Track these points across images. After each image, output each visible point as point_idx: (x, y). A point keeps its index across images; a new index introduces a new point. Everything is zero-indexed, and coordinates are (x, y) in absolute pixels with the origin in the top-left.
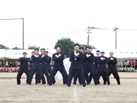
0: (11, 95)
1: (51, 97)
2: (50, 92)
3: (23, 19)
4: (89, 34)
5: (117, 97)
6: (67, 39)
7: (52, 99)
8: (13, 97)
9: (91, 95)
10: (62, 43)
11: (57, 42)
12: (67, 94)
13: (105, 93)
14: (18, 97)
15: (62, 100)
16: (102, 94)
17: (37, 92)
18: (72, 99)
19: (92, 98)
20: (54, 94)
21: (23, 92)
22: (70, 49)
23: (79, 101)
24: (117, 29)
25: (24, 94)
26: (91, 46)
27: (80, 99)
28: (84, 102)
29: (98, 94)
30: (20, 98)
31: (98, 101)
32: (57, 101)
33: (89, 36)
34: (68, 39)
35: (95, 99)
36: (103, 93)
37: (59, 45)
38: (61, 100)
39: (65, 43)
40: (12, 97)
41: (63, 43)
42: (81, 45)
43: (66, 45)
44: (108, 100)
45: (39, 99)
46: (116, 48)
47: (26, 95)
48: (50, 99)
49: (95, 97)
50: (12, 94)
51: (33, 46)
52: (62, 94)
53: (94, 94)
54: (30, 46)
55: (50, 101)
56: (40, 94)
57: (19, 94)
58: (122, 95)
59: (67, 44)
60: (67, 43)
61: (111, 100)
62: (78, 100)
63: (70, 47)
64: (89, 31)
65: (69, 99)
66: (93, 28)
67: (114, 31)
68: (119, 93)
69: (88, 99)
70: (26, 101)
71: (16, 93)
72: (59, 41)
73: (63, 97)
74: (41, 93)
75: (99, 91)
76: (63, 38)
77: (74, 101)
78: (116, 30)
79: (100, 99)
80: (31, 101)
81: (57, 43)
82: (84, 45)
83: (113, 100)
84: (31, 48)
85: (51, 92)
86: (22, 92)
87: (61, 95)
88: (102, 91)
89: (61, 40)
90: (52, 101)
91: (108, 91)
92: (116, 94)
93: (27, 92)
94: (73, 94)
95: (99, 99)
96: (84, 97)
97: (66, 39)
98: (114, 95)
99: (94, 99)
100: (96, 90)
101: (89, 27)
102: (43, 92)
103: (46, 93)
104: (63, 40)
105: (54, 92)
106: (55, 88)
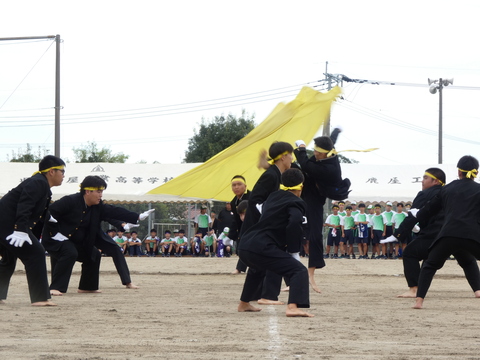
0: (7, 326)
1: (170, 335)
2: (168, 320)
3: (58, 39)
5: (450, 338)
6: (238, 123)
7: (178, 342)
8: (12, 334)
9: (338, 330)
10: (219, 139)
11: (198, 133)
12: (238, 327)
13: (400, 326)
14: (33, 334)
15: (218, 343)
16: (384, 327)
17: (113, 319)
18: (261, 343)
19: (345, 341)
20: (185, 324)
21: (54, 317)
23: (291, 348)
24: (443, 83)
25: (58, 325)
27: (294, 342)
28: (311, 351)
29: (371, 327)
30: (44, 337)
31: (371, 349)
32: (196, 348)
34: (242, 121)
35: (358, 341)
36: (387, 324)
37: (206, 148)
38: (213, 343)
40: (9, 335)
41: (223, 139)
44: (411, 347)
45: (122, 342)
46: (440, 162)
47: (69, 327)
48: (167, 342)
49: (355, 337)
50: (9, 324)
51: (100, 150)
52: (218, 325)
53: (350, 326)
54: (83, 148)
55: (167, 349)
56: (127, 326)
57: (39, 326)
58: (469, 332)
61: (422, 347)
62: (286, 347)
65: (250, 342)
66: (348, 80)
67: (434, 92)
68: (457, 323)
69: (328, 342)
70: (68, 347)
71: (24, 321)
72: (204, 130)
73: (223, 336)
74: (132, 323)
75: (371, 318)
76: (223, 119)
77: (270, 348)
78: (440, 88)
79: (379, 342)
80: (87, 346)
81: (197, 139)
83: (430, 348)
84: (90, 158)
85: (174, 320)
86: (50, 319)
87: (215, 330)
88: (385, 318)
89: (212, 126)
90: (177, 349)
91: (412, 318)
92: (442, 329)
93: (71, 317)
94: (262, 327)
95: (373, 342)
96: (312, 336)
97: (234, 122)
98: (435, 330)
99: (351, 343)
100: (358, 315)
101: (329, 77)
102: (139, 318)
103: (151, 320)
104: (222, 125)
105: (186, 319)
106: (190, 306)
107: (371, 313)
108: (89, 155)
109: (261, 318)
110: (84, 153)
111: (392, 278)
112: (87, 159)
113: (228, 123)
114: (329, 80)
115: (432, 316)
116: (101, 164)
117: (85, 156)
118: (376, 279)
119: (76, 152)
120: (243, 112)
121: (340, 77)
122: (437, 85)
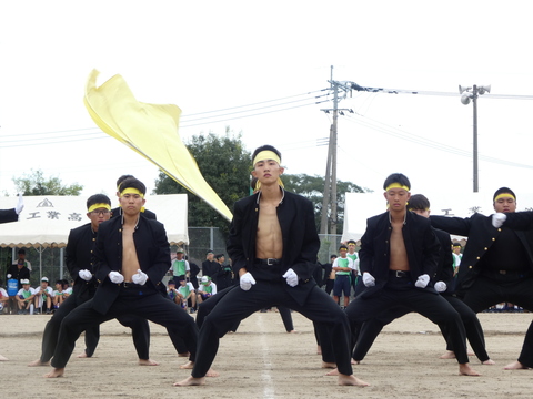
2: (136, 393)
4: (335, 118)
6: (222, 144)
22: (238, 192)
24: (478, 91)
26: (346, 184)
33: (333, 129)
34: (227, 141)
36: (412, 393)
39: (214, 166)
42: (296, 179)
43: (218, 176)
46: (476, 189)
51: (47, 180)
54: (26, 178)
59: (221, 168)
60: (222, 163)
63: (237, 184)
64: (336, 102)
66: (358, 88)
67: (466, 102)
68: (500, 391)
75: (392, 387)
76: (202, 138)
78: (474, 97)
82: (307, 178)
84: (35, 190)
88: (409, 387)
91: (443, 386)
93: (14, 391)
97: (216, 143)
100: (375, 383)
101: (335, 85)
102: (99, 390)
103: (115, 393)
104: (202, 147)
105: (159, 391)
106: (163, 375)
107: (392, 381)
108: (33, 186)
109: (254, 389)
110: (27, 183)
111: (418, 337)
112: (31, 191)
113: (208, 144)
114: (335, 89)
115: (468, 384)
116: (48, 197)
117: (28, 189)
118: (397, 337)
119: (17, 182)
120: (228, 130)
121: (349, 84)
122: (470, 93)
